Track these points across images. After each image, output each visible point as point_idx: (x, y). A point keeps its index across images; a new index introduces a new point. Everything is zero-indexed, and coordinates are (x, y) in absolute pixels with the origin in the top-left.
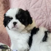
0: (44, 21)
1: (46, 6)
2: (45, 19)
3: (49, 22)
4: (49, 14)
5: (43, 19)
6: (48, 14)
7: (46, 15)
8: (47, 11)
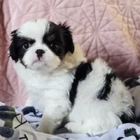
0: (88, 38)
1: (93, 4)
2: (90, 34)
3: (98, 40)
4: (99, 24)
5: (84, 33)
6: (98, 22)
7: (91, 25)
8: (95, 17)
